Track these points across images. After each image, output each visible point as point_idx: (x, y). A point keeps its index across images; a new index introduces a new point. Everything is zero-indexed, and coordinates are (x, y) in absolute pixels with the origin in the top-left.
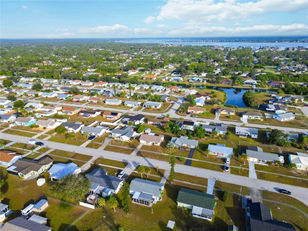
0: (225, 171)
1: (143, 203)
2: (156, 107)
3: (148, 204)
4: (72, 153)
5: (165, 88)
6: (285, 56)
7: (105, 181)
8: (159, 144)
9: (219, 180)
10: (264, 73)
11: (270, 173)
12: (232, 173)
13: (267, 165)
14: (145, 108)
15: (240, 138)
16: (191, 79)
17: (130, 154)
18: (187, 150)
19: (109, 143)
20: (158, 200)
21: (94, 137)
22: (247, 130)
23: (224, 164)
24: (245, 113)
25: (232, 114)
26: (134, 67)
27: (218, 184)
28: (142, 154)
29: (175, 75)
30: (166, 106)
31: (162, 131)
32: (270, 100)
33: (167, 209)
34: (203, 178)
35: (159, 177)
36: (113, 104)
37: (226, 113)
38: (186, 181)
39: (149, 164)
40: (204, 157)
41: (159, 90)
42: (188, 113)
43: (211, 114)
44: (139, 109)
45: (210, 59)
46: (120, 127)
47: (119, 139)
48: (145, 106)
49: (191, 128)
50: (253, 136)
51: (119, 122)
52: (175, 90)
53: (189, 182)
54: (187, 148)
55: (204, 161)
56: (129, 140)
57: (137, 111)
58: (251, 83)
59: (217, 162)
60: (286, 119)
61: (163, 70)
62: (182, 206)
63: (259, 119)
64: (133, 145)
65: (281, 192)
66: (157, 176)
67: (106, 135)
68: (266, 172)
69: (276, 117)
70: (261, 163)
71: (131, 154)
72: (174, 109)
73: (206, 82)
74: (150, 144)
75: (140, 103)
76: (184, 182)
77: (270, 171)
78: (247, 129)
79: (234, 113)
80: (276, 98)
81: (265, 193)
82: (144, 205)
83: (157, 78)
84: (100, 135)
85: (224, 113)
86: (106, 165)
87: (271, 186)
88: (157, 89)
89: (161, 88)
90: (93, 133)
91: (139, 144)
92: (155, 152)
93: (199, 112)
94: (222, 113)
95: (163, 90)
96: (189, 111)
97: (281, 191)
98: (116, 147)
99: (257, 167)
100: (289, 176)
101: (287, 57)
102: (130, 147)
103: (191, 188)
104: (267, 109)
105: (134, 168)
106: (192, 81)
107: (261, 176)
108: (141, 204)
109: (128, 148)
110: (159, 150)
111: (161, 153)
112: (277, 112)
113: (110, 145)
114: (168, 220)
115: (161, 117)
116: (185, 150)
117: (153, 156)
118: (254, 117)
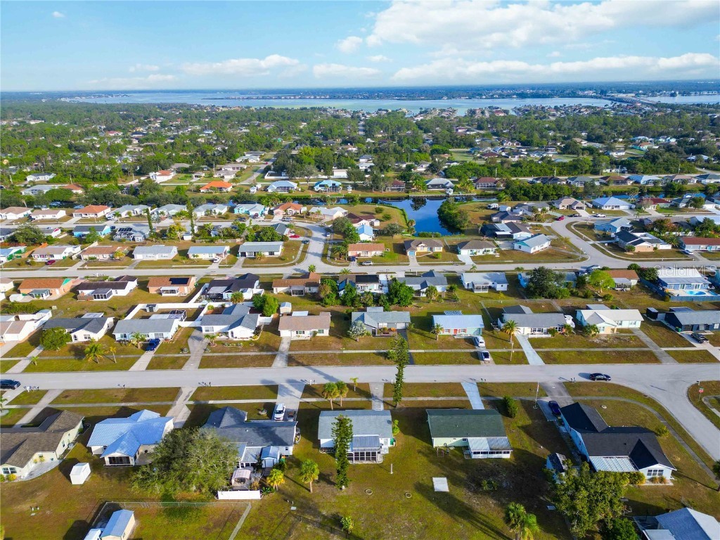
0: (483, 362)
1: (362, 459)
2: (272, 253)
3: (374, 459)
4: (118, 390)
5: (268, 209)
6: (475, 126)
7: (258, 433)
8: (326, 333)
9: (483, 381)
10: (455, 164)
11: (560, 349)
12: (497, 362)
13: (550, 336)
14: (243, 258)
15: (478, 295)
16: (317, 184)
17: (270, 366)
18: (391, 333)
19: (205, 350)
20: (389, 445)
21: (157, 341)
22: (485, 278)
23: (475, 348)
24: (463, 245)
25: (438, 250)
26: (162, 162)
27: (484, 389)
28: (300, 361)
29: (273, 178)
30: (294, 250)
31: (317, 304)
32: (494, 215)
33: (416, 458)
34: (450, 384)
35: (364, 399)
36: (157, 257)
37: (426, 250)
38: (423, 396)
39: (327, 377)
40: (432, 342)
41: (256, 215)
42: (351, 259)
43: (398, 256)
44: (231, 263)
45: (332, 138)
46: (212, 311)
47: (224, 337)
48: (243, 254)
49: (374, 288)
50: (499, 287)
51: (200, 298)
52: (294, 212)
53: (429, 395)
54: (390, 330)
55: (435, 351)
56: (253, 335)
57: (228, 267)
58: (442, 185)
59: (460, 348)
60: (538, 248)
61: (237, 168)
62: (442, 445)
63: (491, 253)
64: (268, 345)
65: (594, 379)
66: (359, 399)
67: (187, 334)
68: (554, 350)
69: (520, 247)
70: (538, 335)
71: (273, 365)
72: (316, 254)
73: (353, 189)
74: (307, 335)
75: (227, 248)
76: (421, 399)
77: (559, 347)
79: (441, 248)
80: (502, 210)
81: (569, 386)
82: (365, 462)
83: (233, 187)
84: (169, 335)
85: (422, 249)
86: (226, 399)
87: (574, 372)
88: (252, 213)
89: (259, 209)
90: (150, 334)
91: (281, 340)
92: (326, 352)
94: (419, 249)
95: (266, 213)
96: (350, 254)
97: (593, 377)
98: (229, 356)
99: (535, 343)
100: (592, 350)
101: (480, 128)
102: (261, 351)
103: (440, 406)
104: (498, 233)
105: (299, 393)
106: (320, 188)
107: (549, 359)
108: (359, 462)
109: (259, 354)
110: (334, 345)
111: (339, 350)
112: (517, 236)
113: (211, 354)
114: (431, 478)
115: (296, 274)
116: (387, 335)
117: (326, 361)
118: (482, 250)
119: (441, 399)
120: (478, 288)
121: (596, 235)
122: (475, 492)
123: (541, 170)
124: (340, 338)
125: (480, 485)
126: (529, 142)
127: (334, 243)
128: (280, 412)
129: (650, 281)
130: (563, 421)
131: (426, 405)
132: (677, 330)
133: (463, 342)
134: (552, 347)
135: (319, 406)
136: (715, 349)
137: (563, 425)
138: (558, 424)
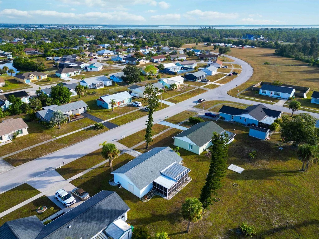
1: (180, 185)
8: (25, 132)
11: (172, 97)
13: (161, 93)
23: (138, 108)
25: (45, 77)
27: (171, 121)
28: (23, 158)
37: (35, 78)
40: (112, 113)
50: (108, 84)
54: (75, 116)
55: (120, 116)
59: (131, 110)
63: (79, 74)
65: (201, 102)
68: (170, 98)
69: (91, 69)
74: (6, 139)
81: (198, 107)
92: (41, 144)
107: (173, 101)
111: (51, 138)
112: (82, 66)
116: (77, 119)
117: (50, 149)
118: (73, 73)
119: (161, 133)
120: (98, 86)
121: (116, 62)
122: (252, 161)
124: (41, 132)
125: (248, 157)
128: (67, 197)
129: (163, 70)
130: (223, 117)
131: (160, 139)
132: (196, 81)
133: (128, 108)
134: (168, 97)
135: (92, 175)
136: (213, 83)
137: (224, 119)
138: (221, 120)
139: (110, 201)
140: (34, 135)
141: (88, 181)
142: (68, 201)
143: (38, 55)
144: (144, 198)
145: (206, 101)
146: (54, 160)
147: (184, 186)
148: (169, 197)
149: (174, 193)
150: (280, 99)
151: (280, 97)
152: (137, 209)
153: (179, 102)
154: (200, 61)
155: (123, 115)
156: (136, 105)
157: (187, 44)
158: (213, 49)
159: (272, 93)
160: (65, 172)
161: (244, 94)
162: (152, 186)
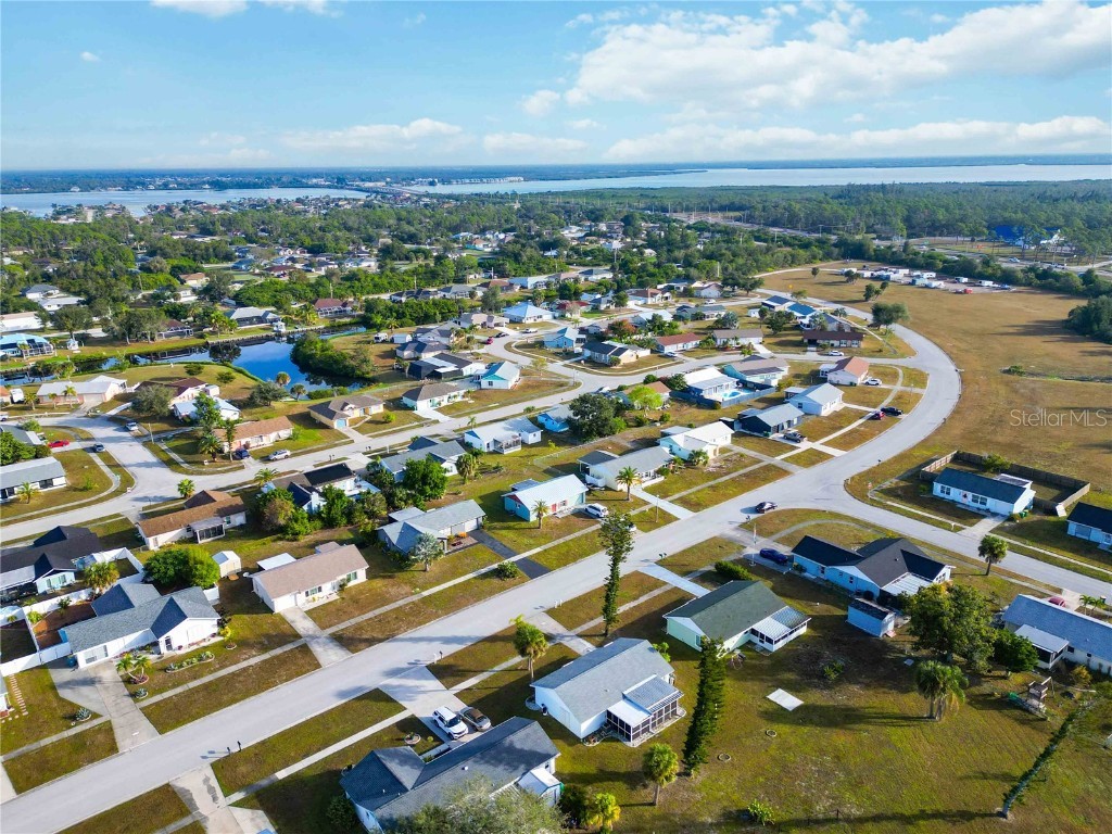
1: (660, 722)
2: (46, 484)
7: (487, 762)
8: (362, 576)
9: (664, 557)
11: (690, 491)
12: (645, 530)
13: (662, 478)
15: (512, 456)
17: (317, 666)
18: (464, 542)
19: (131, 696)
22: (507, 429)
23: (599, 521)
24: (414, 394)
25: (378, 410)
27: (672, 566)
28: (364, 637)
30: (90, 467)
31: (274, 541)
32: (397, 350)
35: (548, 644)
37: (359, 413)
39: (447, 641)
40: (536, 532)
42: (240, 454)
43: (318, 433)
46: (52, 621)
49: (345, 487)
50: (530, 439)
54: (459, 537)
55: (555, 543)
56: (219, 628)
58: (257, 318)
59: (582, 528)
60: (513, 382)
63: (459, 399)
64: (268, 636)
67: (39, 686)
68: (684, 493)
69: (491, 384)
70: (650, 482)
71: (322, 662)
72: (149, 465)
73: (80, 345)
74: (327, 593)
77: (684, 488)
78: (502, 424)
79: (382, 406)
80: (400, 341)
81: (751, 528)
82: (664, 726)
85: (354, 413)
87: (733, 512)
91: (285, 619)
92: (394, 606)
93: (273, 436)
94: (350, 414)
97: (759, 509)
98: (205, 685)
99: (656, 492)
100: (717, 480)
102: (264, 650)
104: (440, 371)
107: (691, 505)
108: (660, 730)
109: (266, 656)
110: (393, 591)
111: (412, 594)
112: (467, 370)
113: (157, 698)
114: (765, 698)
115: (150, 507)
116: (461, 546)
117: (412, 619)
118: (446, 397)
119: (643, 599)
120: (508, 446)
121: (556, 354)
122: (828, 687)
123: (389, 283)
124: (390, 577)
125: (822, 676)
126: (320, 246)
127: (166, 439)
128: (453, 722)
129: (682, 391)
130: (802, 568)
131: (638, 615)
132: (767, 435)
133: (576, 519)
134: (679, 490)
135: (495, 685)
136: (818, 446)
137: (805, 571)
138: (797, 573)
139: (527, 735)
140: (378, 584)
141: (488, 697)
142: (455, 729)
143: (347, 320)
144: (587, 739)
145: (776, 509)
146: (423, 646)
147: (668, 724)
148: (635, 743)
149: (645, 737)
150: (984, 517)
151: (988, 510)
152: (574, 758)
153: (706, 506)
154: (806, 351)
155: (561, 541)
156: (595, 512)
157: (783, 267)
158: (864, 298)
159: (965, 496)
160: (444, 672)
161: (891, 493)
162: (605, 719)
